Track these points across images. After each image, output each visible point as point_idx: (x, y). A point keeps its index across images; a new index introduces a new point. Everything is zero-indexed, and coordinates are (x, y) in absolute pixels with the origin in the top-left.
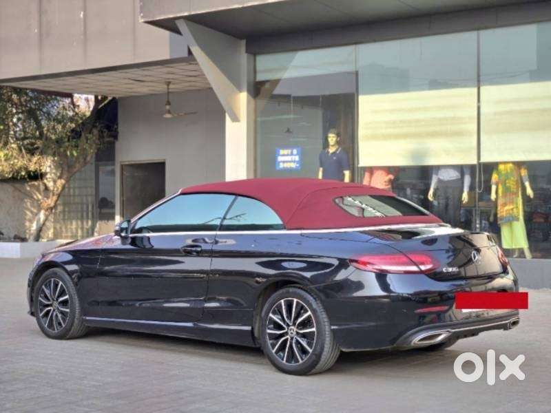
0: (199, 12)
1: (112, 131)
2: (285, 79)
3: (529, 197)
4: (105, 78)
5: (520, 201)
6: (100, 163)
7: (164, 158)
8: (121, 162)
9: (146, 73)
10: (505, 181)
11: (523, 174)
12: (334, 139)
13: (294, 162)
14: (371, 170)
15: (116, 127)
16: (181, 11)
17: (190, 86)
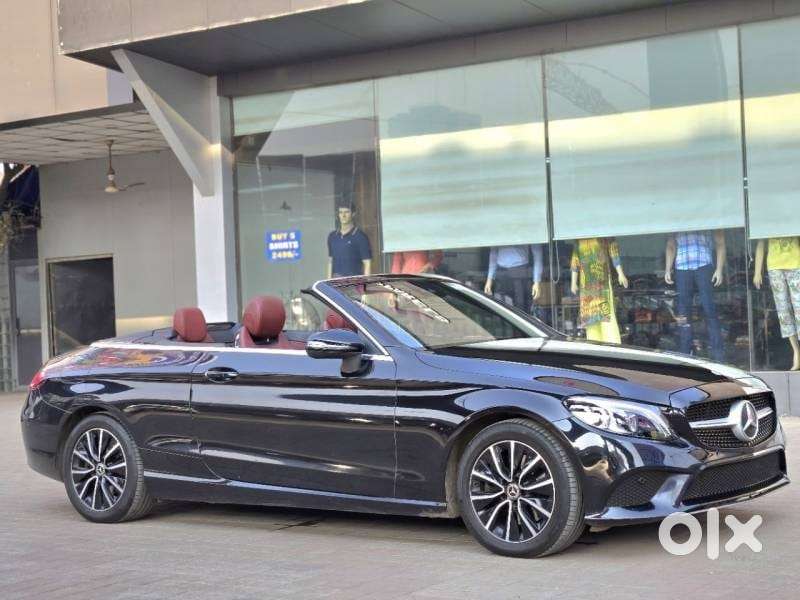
0: (145, 39)
1: (31, 214)
2: (276, 132)
3: (622, 286)
4: (16, 138)
5: (610, 291)
6: (16, 262)
7: (111, 251)
8: (46, 260)
9: (75, 128)
10: (590, 265)
11: (613, 256)
12: (348, 215)
13: (292, 250)
14: (402, 257)
15: (36, 208)
16: (117, 38)
17: (143, 146)
